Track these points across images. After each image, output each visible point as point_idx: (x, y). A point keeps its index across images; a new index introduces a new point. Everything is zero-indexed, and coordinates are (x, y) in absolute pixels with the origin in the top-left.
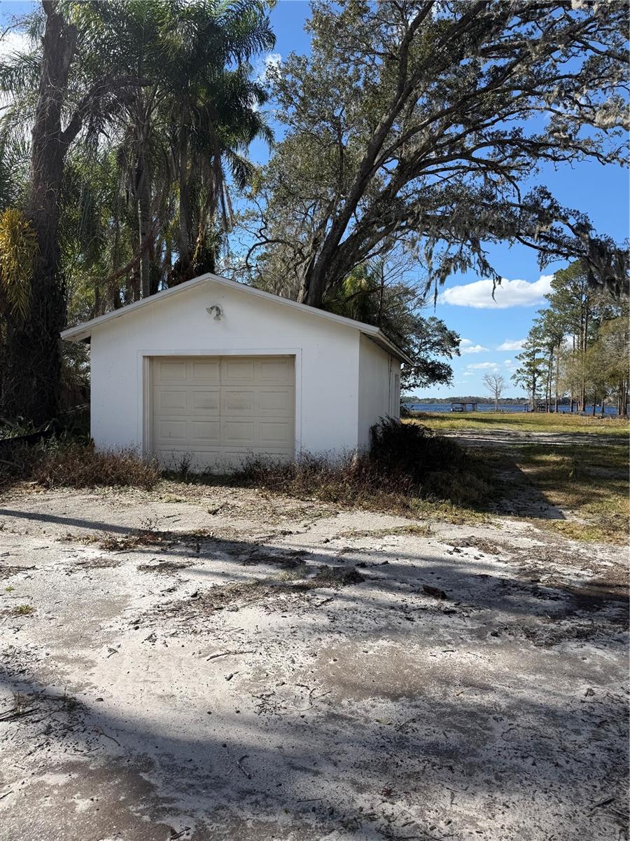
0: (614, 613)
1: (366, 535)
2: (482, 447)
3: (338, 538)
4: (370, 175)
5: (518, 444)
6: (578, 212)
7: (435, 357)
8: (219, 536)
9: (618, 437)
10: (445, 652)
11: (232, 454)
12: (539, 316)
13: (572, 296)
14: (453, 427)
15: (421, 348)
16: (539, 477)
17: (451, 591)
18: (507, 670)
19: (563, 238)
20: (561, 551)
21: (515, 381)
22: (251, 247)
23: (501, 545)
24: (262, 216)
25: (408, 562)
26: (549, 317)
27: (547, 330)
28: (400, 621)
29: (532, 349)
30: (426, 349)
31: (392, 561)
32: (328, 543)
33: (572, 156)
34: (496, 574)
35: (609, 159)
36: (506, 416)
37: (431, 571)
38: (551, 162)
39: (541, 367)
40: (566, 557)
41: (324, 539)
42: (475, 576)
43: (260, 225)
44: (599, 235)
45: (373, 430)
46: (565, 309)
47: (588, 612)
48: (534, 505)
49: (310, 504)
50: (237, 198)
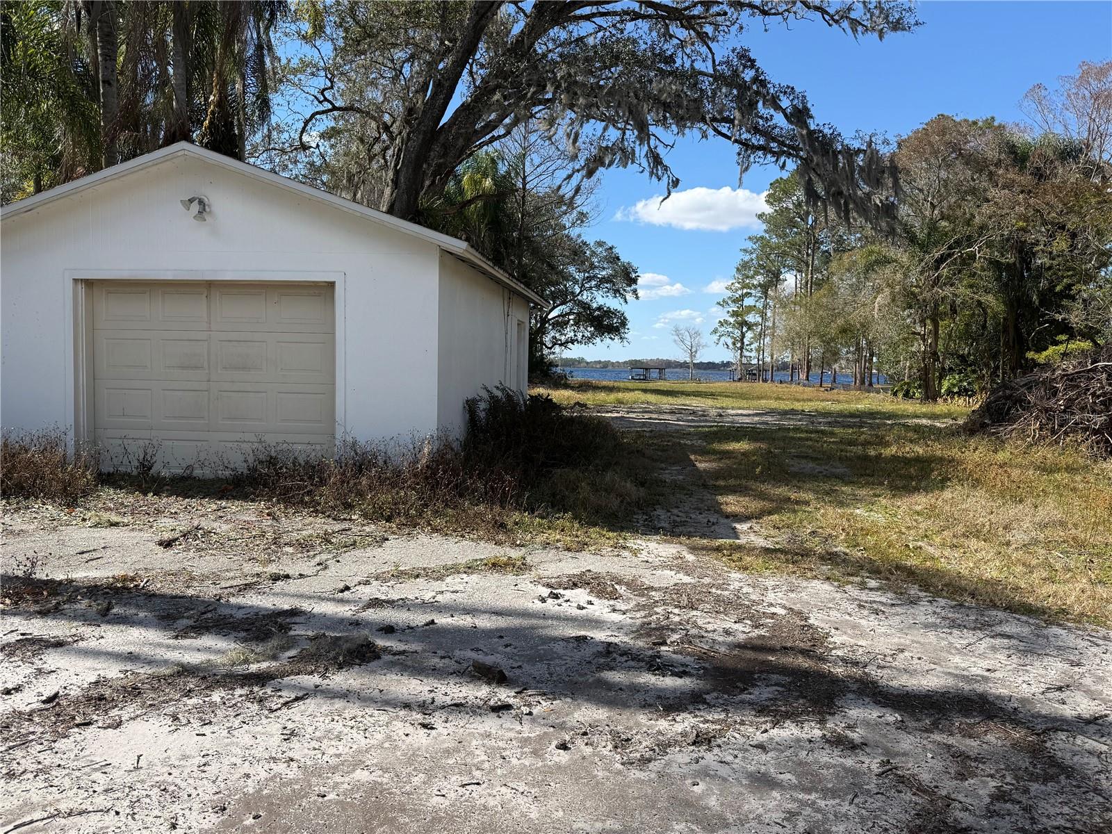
0: (765, 696)
1: (417, 576)
2: (651, 431)
3: (367, 583)
4: (489, 14)
5: (703, 427)
6: (793, 88)
7: (602, 299)
8: (156, 587)
9: (845, 416)
10: (463, 786)
11: (230, 445)
12: (749, 245)
13: (794, 218)
14: (620, 402)
15: (583, 285)
16: (717, 475)
17: (520, 667)
18: (560, 814)
19: (773, 129)
20: (714, 590)
21: (715, 337)
22: (308, 117)
23: (628, 585)
24: (325, 69)
25: (465, 621)
26: (763, 247)
27: (760, 265)
28: (410, 729)
29: (740, 292)
30: (591, 288)
31: (443, 620)
32: (346, 592)
33: (787, 10)
34: (600, 636)
35: (836, 17)
36: (703, 387)
37: (499, 634)
38: (759, 18)
39: (751, 318)
40: (718, 600)
41: (341, 586)
42: (567, 640)
43: (322, 82)
44: (821, 124)
45: (471, 406)
46: (786, 235)
47: (726, 696)
48: (700, 517)
49: (346, 525)
50: (285, 38)
